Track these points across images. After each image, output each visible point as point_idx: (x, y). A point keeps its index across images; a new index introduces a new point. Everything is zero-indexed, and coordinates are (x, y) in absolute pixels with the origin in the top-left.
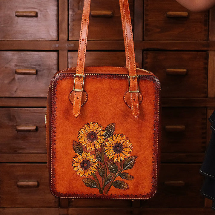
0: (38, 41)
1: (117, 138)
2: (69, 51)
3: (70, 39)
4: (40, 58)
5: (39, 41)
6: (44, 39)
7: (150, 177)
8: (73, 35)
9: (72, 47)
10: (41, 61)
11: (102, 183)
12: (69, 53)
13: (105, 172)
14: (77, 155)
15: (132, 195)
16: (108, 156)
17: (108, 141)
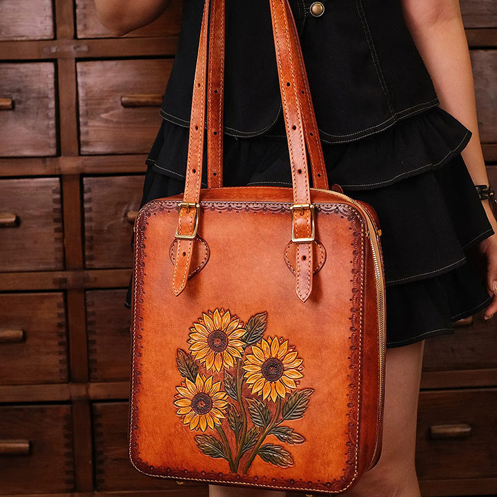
0: (13, 41)
1: (270, 346)
2: (78, 60)
3: (79, 37)
4: (21, 77)
5: (17, 41)
6: (27, 36)
7: (341, 441)
8: (86, 27)
9: (84, 52)
10: (22, 82)
11: (235, 447)
12: (78, 64)
13: (242, 423)
14: (185, 382)
15: (301, 479)
16: (250, 386)
17: (251, 352)
